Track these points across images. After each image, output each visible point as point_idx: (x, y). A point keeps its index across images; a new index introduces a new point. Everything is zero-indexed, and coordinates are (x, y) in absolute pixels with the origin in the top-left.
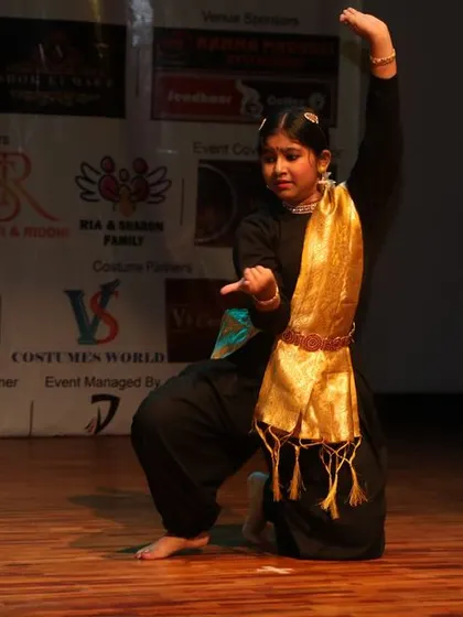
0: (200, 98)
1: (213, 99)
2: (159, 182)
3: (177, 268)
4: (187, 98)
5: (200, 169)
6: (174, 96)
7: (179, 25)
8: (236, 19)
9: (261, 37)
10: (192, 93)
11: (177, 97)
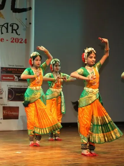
0: (8, 78)
1: (10, 78)
2: (2, 91)
3: (5, 105)
4: (6, 78)
5: (8, 89)
6: (4, 78)
7: (5, 67)
8: (14, 66)
9: (18, 69)
10: (7, 77)
11: (5, 78)
